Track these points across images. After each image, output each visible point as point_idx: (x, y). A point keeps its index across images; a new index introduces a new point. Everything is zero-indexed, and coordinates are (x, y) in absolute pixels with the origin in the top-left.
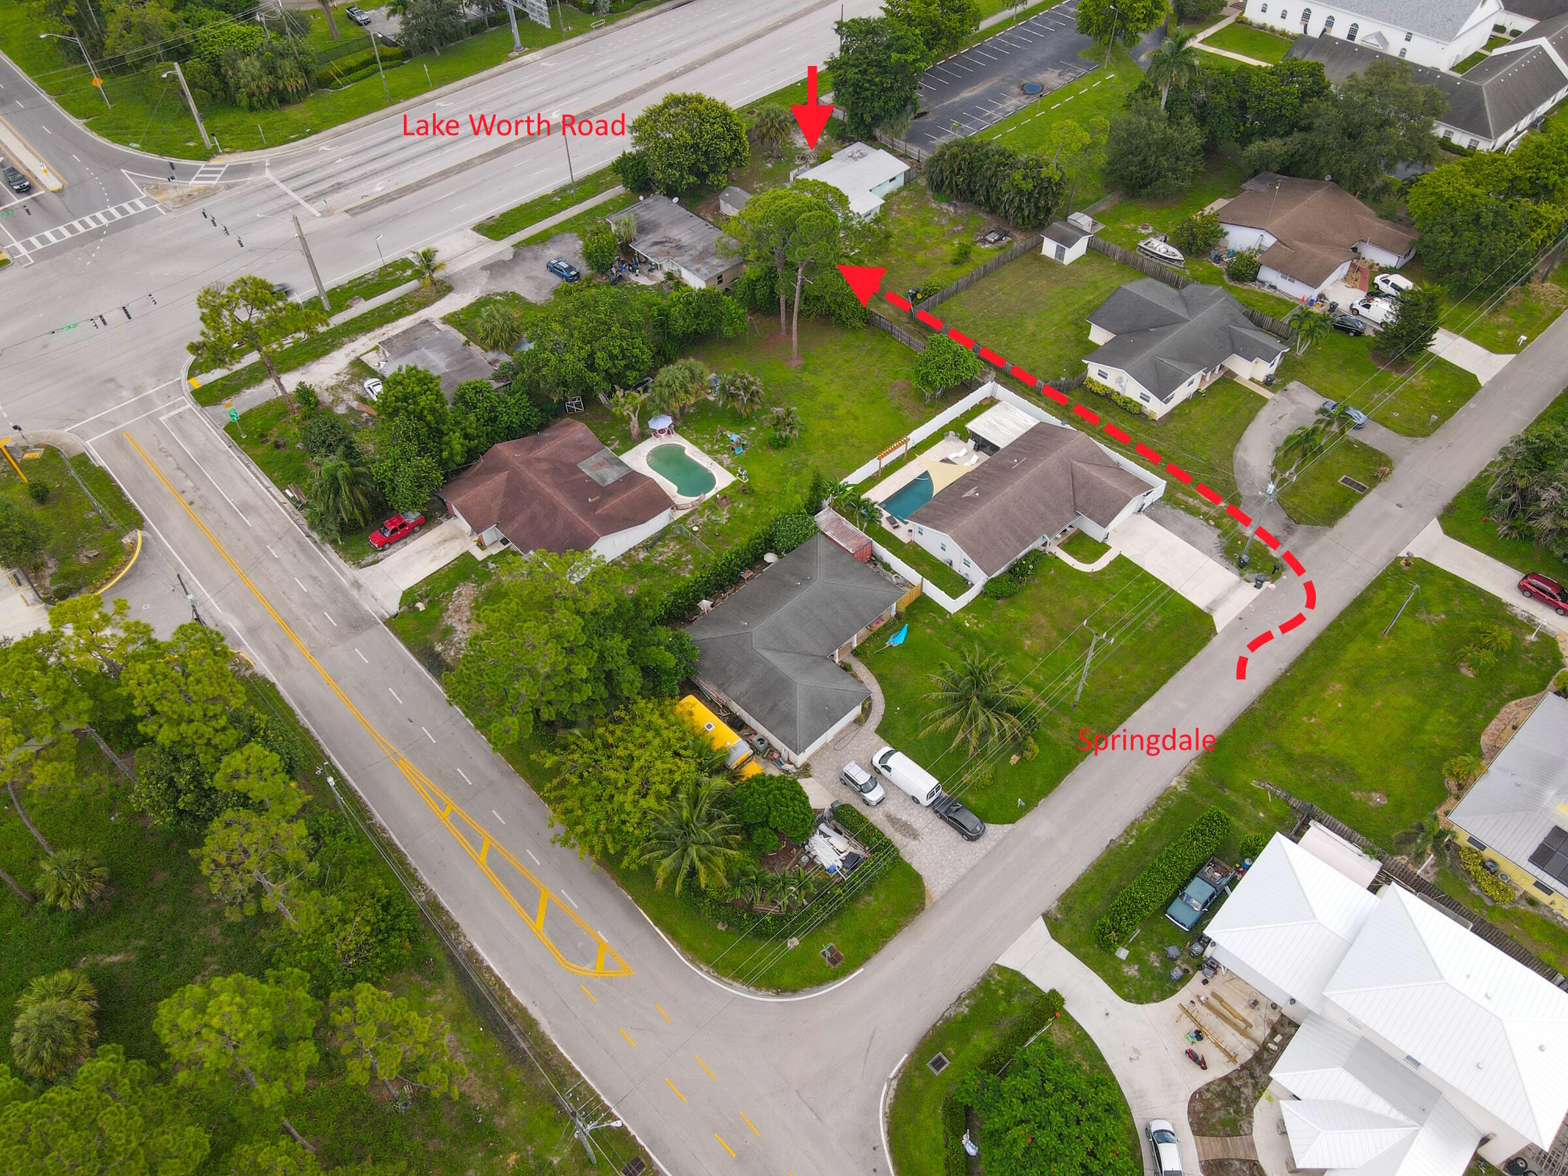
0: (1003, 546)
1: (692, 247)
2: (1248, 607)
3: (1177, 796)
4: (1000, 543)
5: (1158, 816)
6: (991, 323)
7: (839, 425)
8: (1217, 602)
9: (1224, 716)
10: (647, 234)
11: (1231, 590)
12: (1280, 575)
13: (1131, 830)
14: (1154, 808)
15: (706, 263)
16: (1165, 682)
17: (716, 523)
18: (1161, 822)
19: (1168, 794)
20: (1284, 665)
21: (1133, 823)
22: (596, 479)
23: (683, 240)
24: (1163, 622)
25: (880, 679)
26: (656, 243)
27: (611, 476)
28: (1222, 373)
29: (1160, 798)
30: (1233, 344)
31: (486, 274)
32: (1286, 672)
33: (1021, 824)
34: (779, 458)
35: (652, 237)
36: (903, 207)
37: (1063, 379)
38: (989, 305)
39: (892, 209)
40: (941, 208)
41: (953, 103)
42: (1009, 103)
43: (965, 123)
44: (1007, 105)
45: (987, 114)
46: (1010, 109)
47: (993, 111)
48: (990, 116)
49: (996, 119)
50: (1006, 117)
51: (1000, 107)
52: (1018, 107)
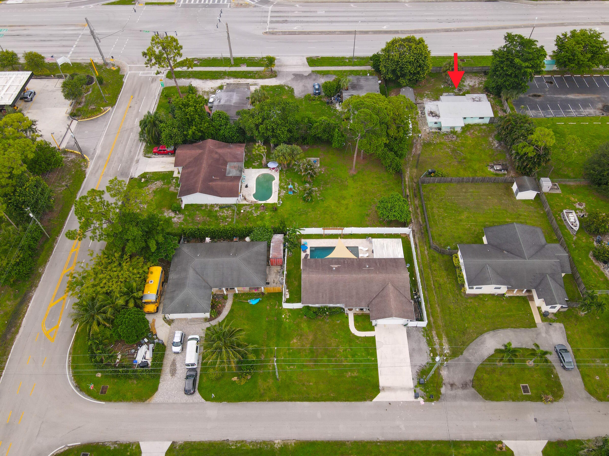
0: (321, 296)
2: (399, 402)
3: (271, 447)
4: (321, 294)
5: (255, 448)
6: (448, 204)
7: (337, 207)
8: (389, 389)
9: (329, 435)
10: (353, 90)
11: (403, 389)
12: (432, 401)
13: (239, 443)
14: (257, 443)
16: (325, 400)
17: (252, 213)
18: (252, 450)
19: (270, 443)
20: (381, 438)
21: (243, 441)
22: (227, 171)
24: (356, 377)
25: (232, 311)
28: (527, 294)
29: (264, 442)
30: (540, 284)
32: (380, 442)
33: (208, 403)
34: (301, 205)
36: (476, 133)
37: (449, 247)
38: (458, 196)
39: (469, 131)
40: (492, 142)
41: (559, 98)
42: (588, 110)
43: (553, 109)
44: (586, 111)
45: (570, 110)
46: (584, 113)
47: (574, 110)
48: (570, 112)
49: (570, 115)
50: (577, 116)
51: (581, 110)
52: (589, 115)
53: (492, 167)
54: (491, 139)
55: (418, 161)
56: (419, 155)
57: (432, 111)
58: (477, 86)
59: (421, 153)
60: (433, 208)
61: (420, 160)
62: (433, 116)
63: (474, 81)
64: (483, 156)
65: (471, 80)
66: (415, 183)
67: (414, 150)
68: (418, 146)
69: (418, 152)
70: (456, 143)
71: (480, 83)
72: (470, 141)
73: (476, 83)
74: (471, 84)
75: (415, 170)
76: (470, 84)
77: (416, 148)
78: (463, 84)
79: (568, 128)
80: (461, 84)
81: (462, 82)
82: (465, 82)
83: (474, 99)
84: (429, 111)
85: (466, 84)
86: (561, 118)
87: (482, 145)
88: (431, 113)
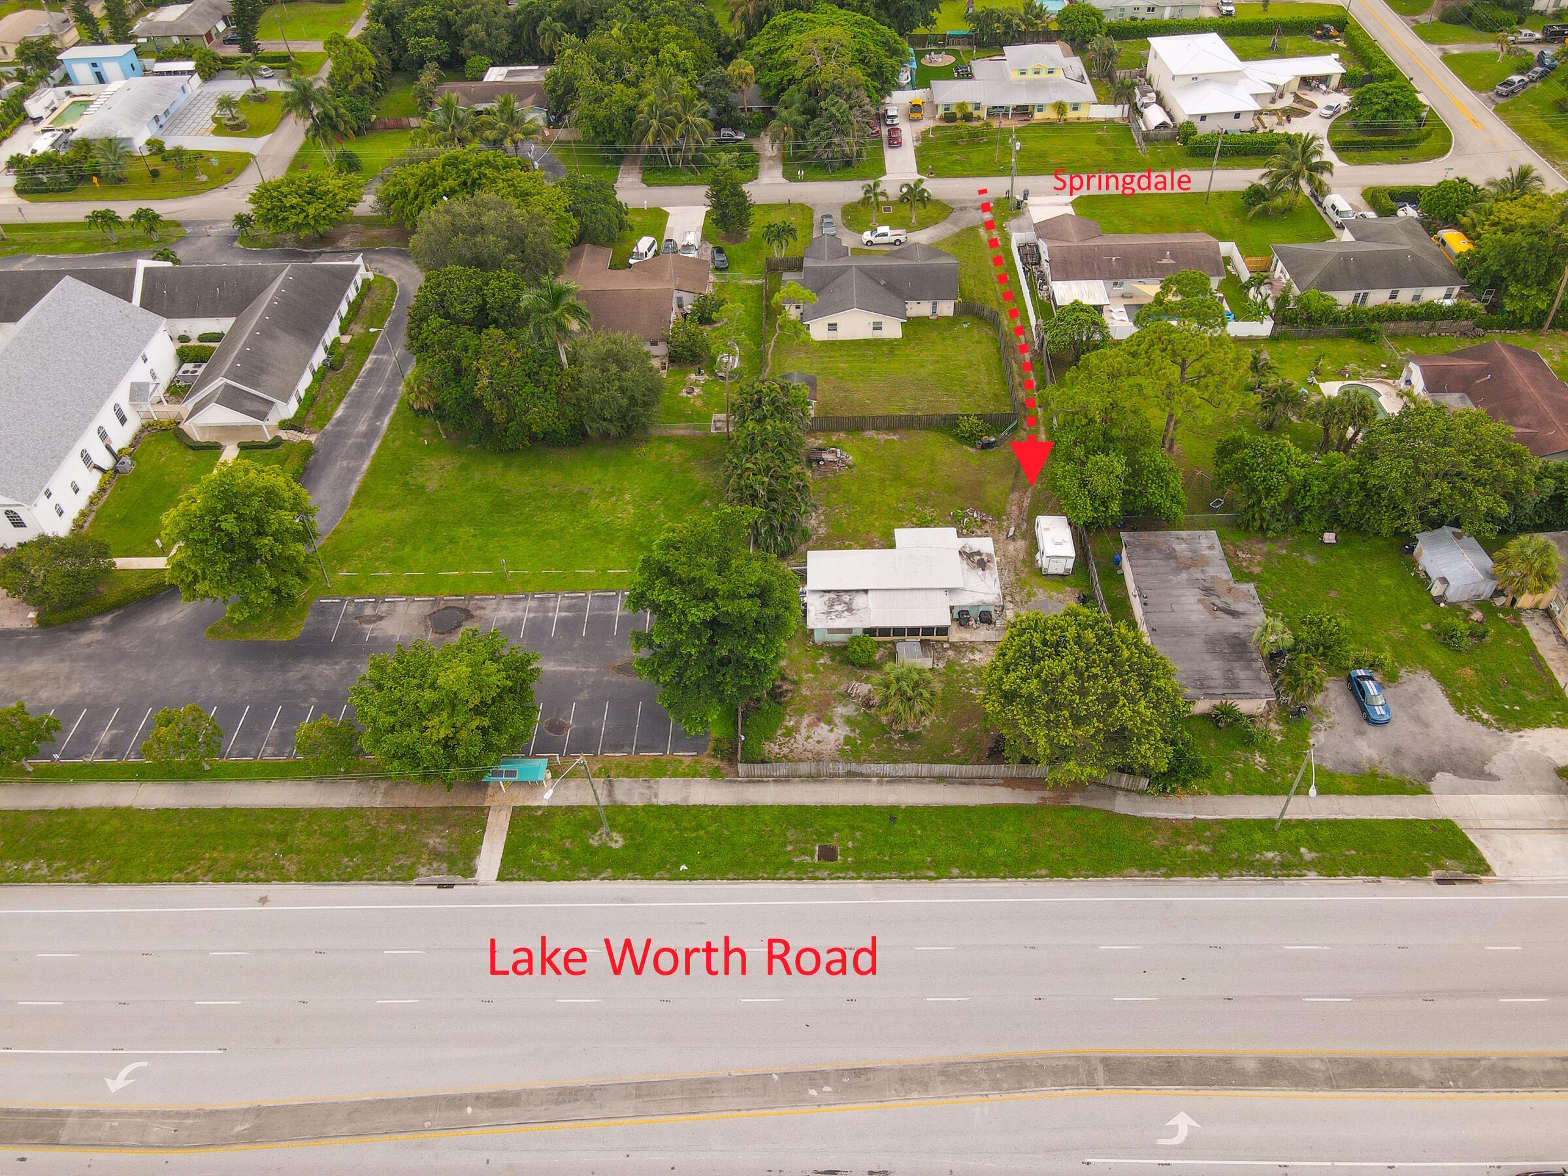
1: (1193, 582)
10: (1235, 636)
15: (1194, 551)
22: (1469, 402)
23: (1194, 599)
26: (1234, 614)
27: (1454, 401)
31: (1490, 768)
35: (1233, 626)
37: (965, 326)
40: (819, 524)
42: (512, 615)
43: (611, 619)
44: (519, 614)
45: (563, 614)
46: (531, 603)
47: (551, 614)
48: (569, 608)
49: (572, 598)
50: (557, 594)
51: (532, 615)
52: (519, 600)
53: (842, 460)
54: (822, 530)
55: (1016, 475)
56: (1013, 489)
57: (980, 572)
58: (806, 721)
59: (1007, 495)
60: (989, 383)
61: (1011, 476)
62: (979, 553)
63: (811, 745)
64: (854, 489)
65: (818, 748)
67: (1026, 502)
68: (1017, 513)
69: (1014, 496)
71: (790, 733)
72: (877, 524)
73: (804, 732)
74: (822, 730)
76: (826, 727)
77: (1020, 507)
78: (853, 731)
79: (606, 557)
80: (857, 731)
81: (855, 738)
82: (842, 738)
83: (850, 609)
84: (987, 571)
85: (842, 731)
86: (604, 587)
87: (850, 515)
88: (982, 565)
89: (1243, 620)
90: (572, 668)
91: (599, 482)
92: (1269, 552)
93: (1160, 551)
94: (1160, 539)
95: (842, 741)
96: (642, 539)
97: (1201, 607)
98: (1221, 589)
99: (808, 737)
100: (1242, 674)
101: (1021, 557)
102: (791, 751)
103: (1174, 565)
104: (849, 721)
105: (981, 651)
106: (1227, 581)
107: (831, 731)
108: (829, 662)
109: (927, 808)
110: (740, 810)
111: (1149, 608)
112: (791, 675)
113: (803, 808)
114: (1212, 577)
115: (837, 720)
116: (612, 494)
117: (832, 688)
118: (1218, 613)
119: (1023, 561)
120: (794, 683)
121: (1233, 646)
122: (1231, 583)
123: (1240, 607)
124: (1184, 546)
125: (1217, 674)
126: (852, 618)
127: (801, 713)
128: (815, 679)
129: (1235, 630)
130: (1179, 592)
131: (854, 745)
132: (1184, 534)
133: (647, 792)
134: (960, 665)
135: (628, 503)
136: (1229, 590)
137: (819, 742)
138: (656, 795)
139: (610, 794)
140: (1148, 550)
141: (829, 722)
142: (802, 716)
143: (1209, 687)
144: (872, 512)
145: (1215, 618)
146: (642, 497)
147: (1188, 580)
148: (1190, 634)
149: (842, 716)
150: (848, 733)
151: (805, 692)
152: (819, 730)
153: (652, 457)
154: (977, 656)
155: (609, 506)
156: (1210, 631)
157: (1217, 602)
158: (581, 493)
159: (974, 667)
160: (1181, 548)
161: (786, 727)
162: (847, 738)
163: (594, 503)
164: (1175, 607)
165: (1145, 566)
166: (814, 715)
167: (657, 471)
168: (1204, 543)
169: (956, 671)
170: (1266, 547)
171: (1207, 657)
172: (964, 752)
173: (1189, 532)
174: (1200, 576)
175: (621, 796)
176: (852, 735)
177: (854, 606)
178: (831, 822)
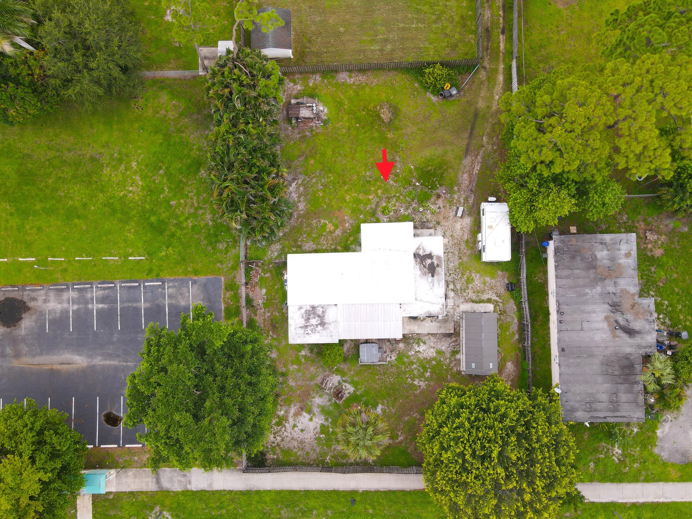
1: (604, 296)
10: (627, 357)
15: (613, 259)
23: (601, 316)
26: (630, 332)
35: (627, 346)
36: (330, 227)
38: (403, 29)
39: (344, 231)
40: (299, 197)
41: (110, 356)
42: (59, 306)
43: (137, 310)
44: (65, 305)
45: (100, 306)
46: (72, 294)
47: (90, 306)
48: (102, 300)
49: (105, 289)
50: (91, 284)
51: (75, 307)
52: (62, 290)
53: (318, 116)
54: (301, 206)
55: (471, 133)
56: (467, 152)
57: (430, 279)
58: (293, 411)
59: (461, 160)
61: (467, 135)
62: (430, 256)
63: (296, 433)
64: (329, 152)
65: (301, 436)
66: (485, 68)
68: (467, 182)
69: (467, 161)
70: (380, 192)
71: (281, 421)
72: (348, 198)
73: (291, 420)
74: (305, 419)
75: (481, 104)
76: (307, 416)
77: (470, 175)
78: (326, 420)
79: (125, 241)
80: (330, 420)
81: (328, 427)
82: (319, 426)
83: (322, 324)
84: (436, 277)
85: (319, 420)
86: (128, 276)
87: (325, 186)
88: (432, 270)
89: (637, 340)
90: (114, 363)
91: (106, 145)
92: (674, 229)
93: (583, 259)
94: (587, 245)
95: (319, 429)
96: (153, 219)
97: (605, 325)
98: (626, 304)
99: (295, 426)
100: (624, 397)
101: (466, 237)
102: (282, 440)
103: (592, 276)
104: (324, 411)
105: (424, 343)
106: (634, 295)
107: (311, 420)
108: (309, 354)
109: (377, 492)
110: (247, 494)
111: (564, 327)
112: (281, 369)
113: (292, 493)
114: (622, 291)
115: (316, 410)
116: (120, 161)
117: (312, 378)
118: (619, 333)
119: (467, 242)
120: (283, 375)
121: (623, 368)
122: (636, 297)
123: (637, 325)
124: (605, 253)
125: (604, 397)
126: (324, 333)
127: (288, 403)
128: (298, 370)
129: (628, 350)
130: (590, 308)
131: (327, 433)
132: (607, 237)
133: (183, 479)
134: (408, 357)
135: (135, 173)
136: (633, 306)
137: (302, 430)
138: (190, 483)
139: (158, 482)
140: (573, 257)
141: (310, 412)
142: (289, 405)
143: (596, 410)
144: (345, 183)
145: (615, 336)
146: (147, 166)
147: (601, 294)
148: (591, 355)
149: (319, 406)
150: (323, 422)
151: (292, 383)
152: (302, 419)
153: (150, 112)
154: (422, 348)
155: (120, 177)
156: (608, 352)
157: (620, 319)
158: (93, 159)
159: (418, 359)
160: (602, 254)
161: (278, 417)
162: (322, 426)
163: (107, 171)
164: (585, 325)
165: (568, 277)
166: (298, 405)
167: (157, 132)
168: (624, 248)
169: (404, 363)
170: (671, 223)
171: (600, 379)
172: (406, 439)
173: (613, 236)
174: (611, 289)
175: (166, 484)
176: (326, 424)
177: (327, 319)
178: (311, 503)
